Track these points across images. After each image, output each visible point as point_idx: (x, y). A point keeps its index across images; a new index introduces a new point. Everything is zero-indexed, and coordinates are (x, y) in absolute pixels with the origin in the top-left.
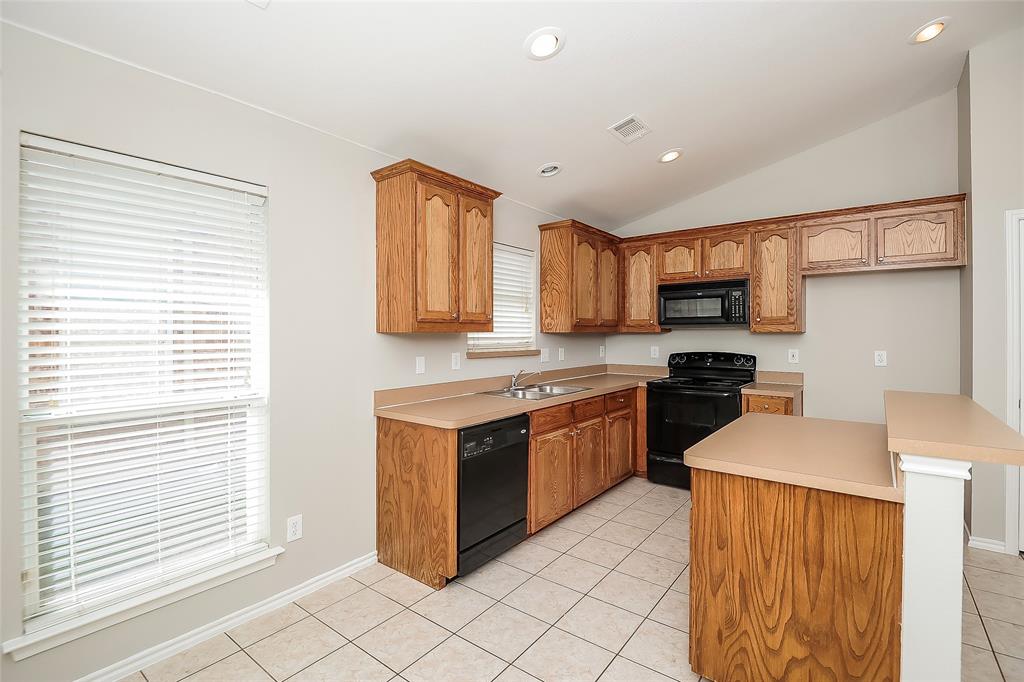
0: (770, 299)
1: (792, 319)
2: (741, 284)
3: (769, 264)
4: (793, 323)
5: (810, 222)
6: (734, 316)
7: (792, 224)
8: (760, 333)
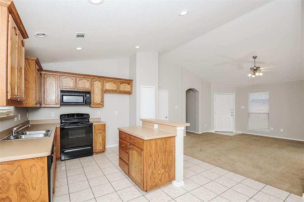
0: (96, 98)
1: (102, 104)
2: (89, 93)
3: (96, 88)
4: (102, 105)
5: (106, 79)
6: (87, 103)
7: (101, 79)
8: (93, 107)
